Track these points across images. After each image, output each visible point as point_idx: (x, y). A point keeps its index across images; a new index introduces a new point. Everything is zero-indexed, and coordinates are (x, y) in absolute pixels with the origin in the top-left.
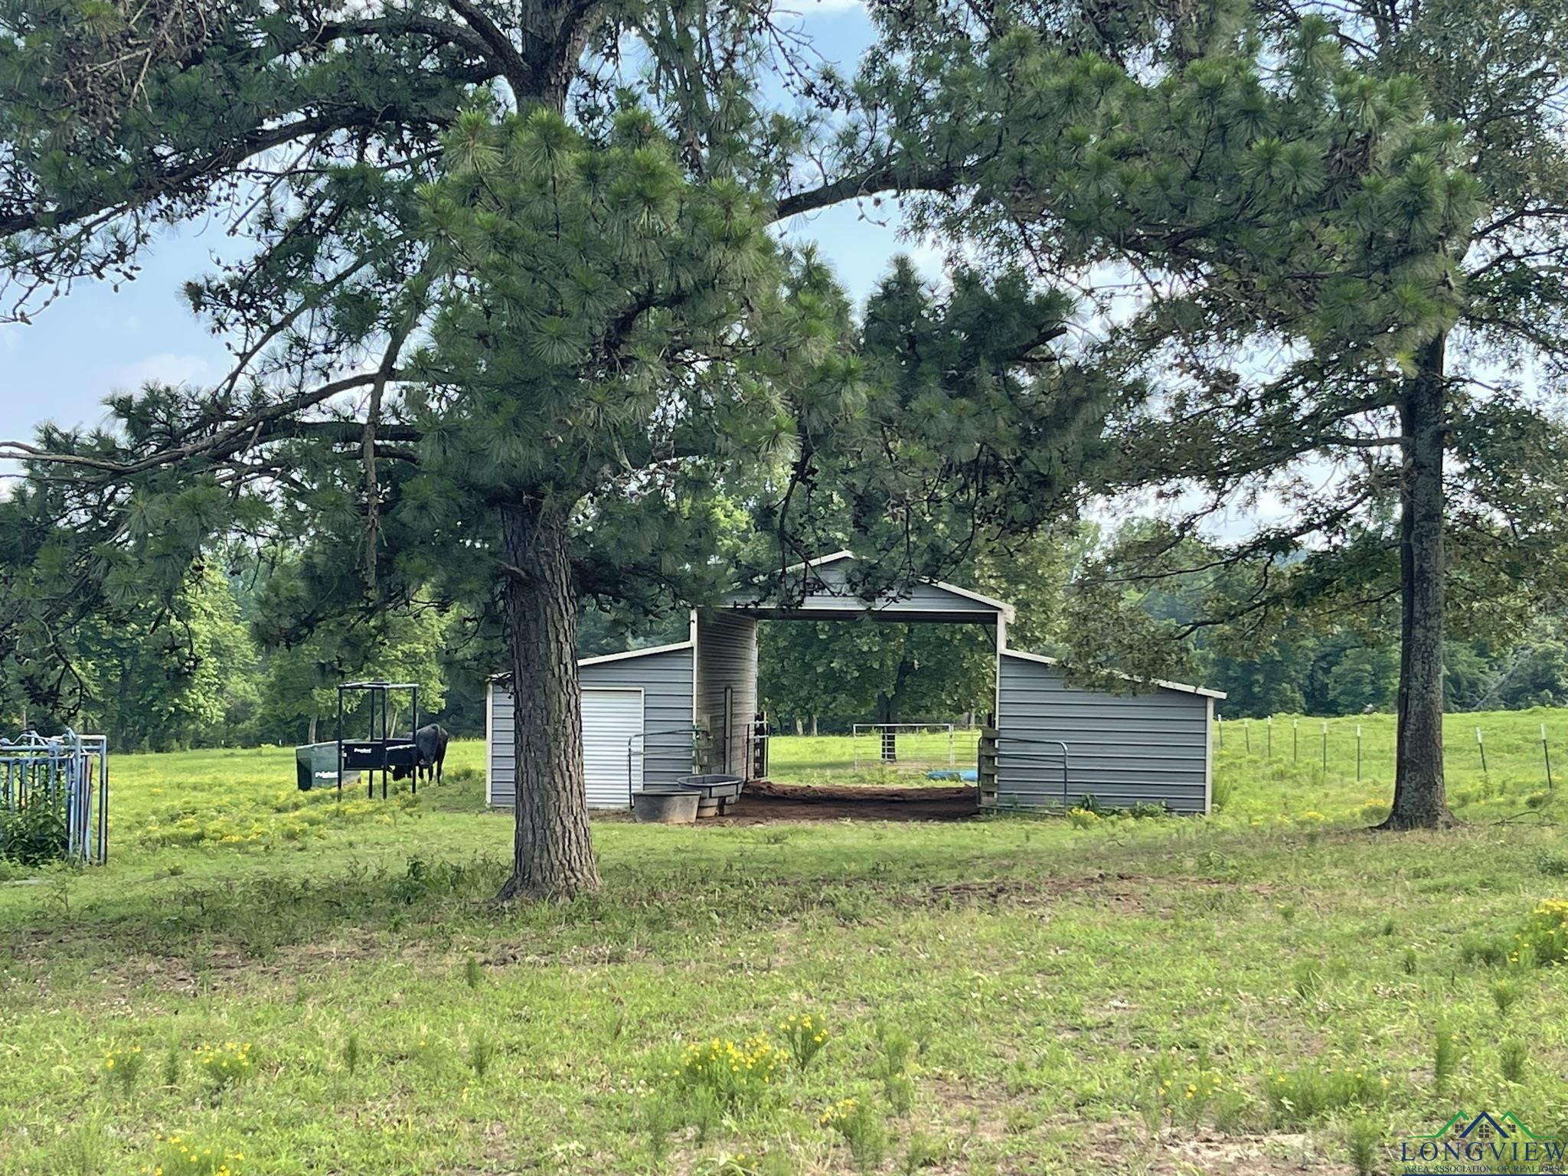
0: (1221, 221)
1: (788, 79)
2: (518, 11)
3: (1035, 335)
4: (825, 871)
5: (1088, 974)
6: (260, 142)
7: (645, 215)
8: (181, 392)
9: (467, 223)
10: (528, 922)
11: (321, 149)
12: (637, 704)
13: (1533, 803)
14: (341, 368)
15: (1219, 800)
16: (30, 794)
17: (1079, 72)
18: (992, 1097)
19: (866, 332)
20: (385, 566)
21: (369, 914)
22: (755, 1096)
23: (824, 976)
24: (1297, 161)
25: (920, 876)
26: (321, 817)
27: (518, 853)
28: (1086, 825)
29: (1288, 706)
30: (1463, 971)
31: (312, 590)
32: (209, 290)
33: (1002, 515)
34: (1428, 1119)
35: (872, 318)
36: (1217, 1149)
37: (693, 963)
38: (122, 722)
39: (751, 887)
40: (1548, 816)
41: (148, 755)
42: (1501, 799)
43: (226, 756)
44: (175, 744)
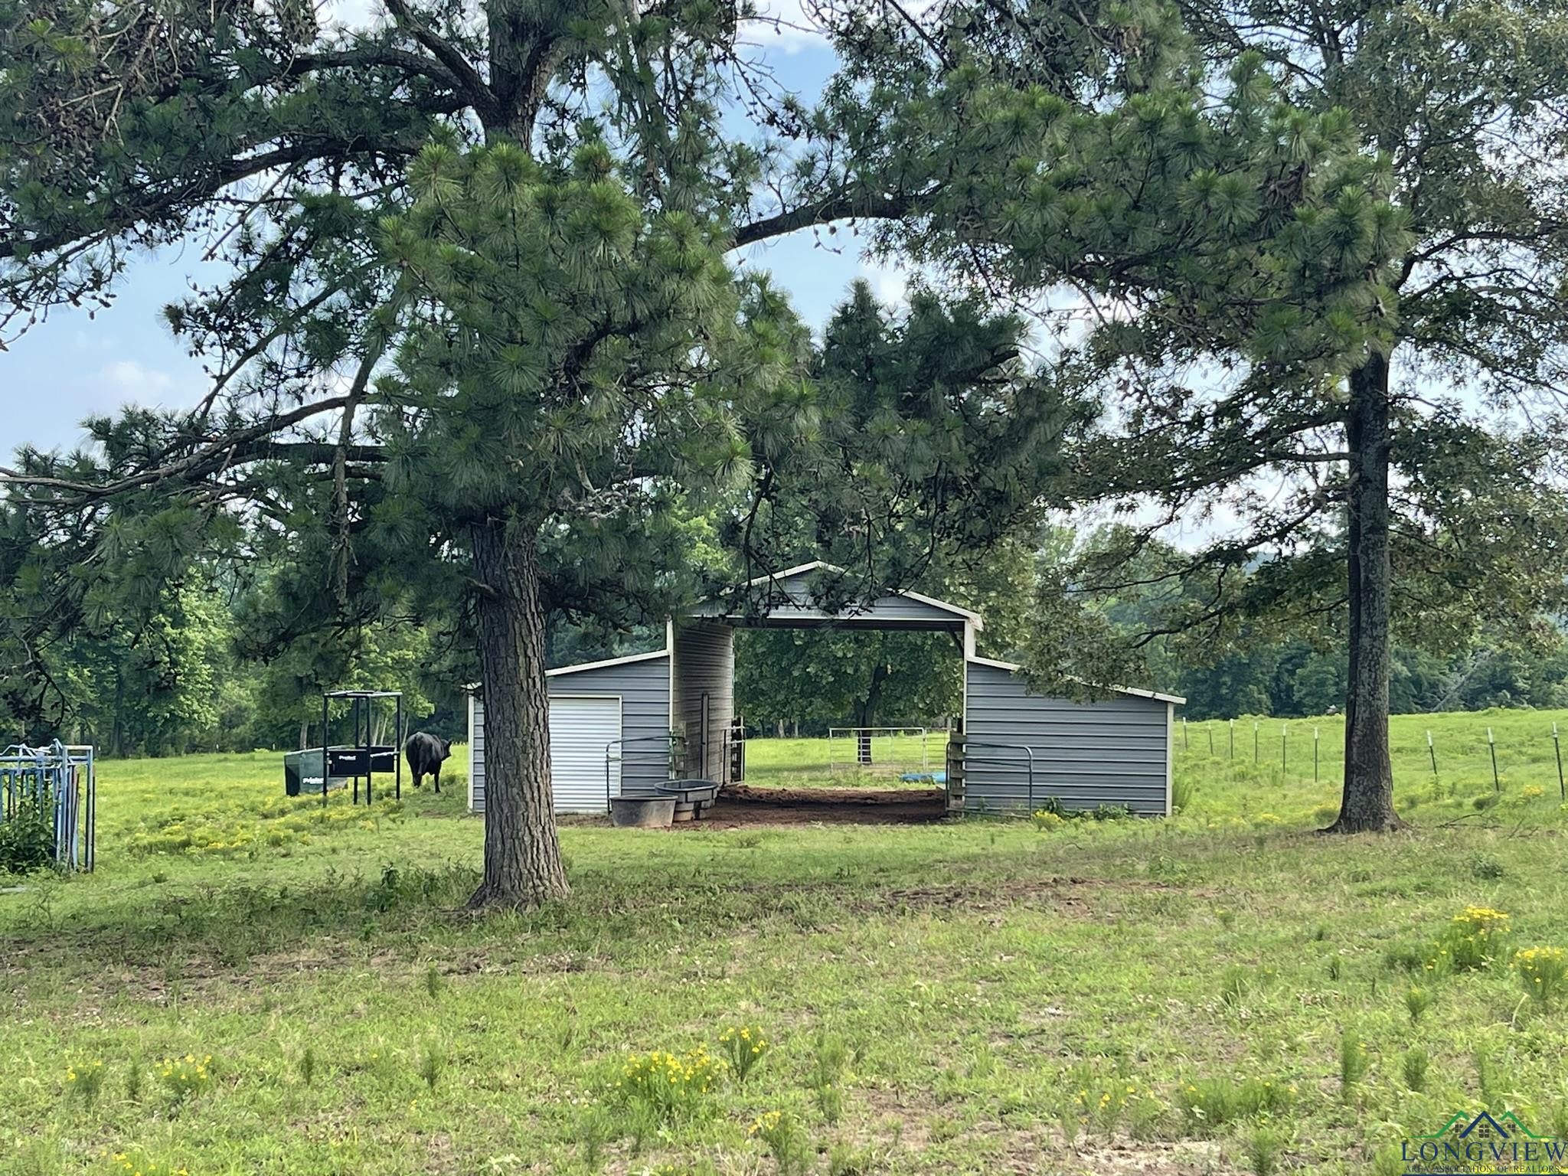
0: (1162, 249)
1: (751, 108)
2: (485, 45)
3: (988, 358)
4: (791, 876)
5: (1028, 981)
6: (235, 172)
7: (601, 248)
8: (157, 414)
9: (428, 254)
10: (494, 931)
11: (298, 178)
12: (617, 709)
13: (1480, 805)
14: (314, 391)
15: (1180, 802)
16: (18, 803)
17: (1025, 104)
18: (921, 1105)
19: (827, 353)
20: (356, 585)
21: (342, 923)
22: (691, 1106)
23: (774, 984)
24: (1233, 192)
25: (883, 881)
26: (306, 823)
27: (488, 862)
28: (1050, 827)
29: (1254, 709)
30: (1384, 978)
31: (287, 609)
32: (189, 312)
33: (960, 530)
34: (1332, 1126)
35: (831, 341)
36: (1129, 1157)
37: (650, 971)
38: (119, 727)
39: (714, 894)
40: (1493, 817)
41: (143, 760)
42: (1449, 801)
43: (220, 761)
44: (170, 749)
